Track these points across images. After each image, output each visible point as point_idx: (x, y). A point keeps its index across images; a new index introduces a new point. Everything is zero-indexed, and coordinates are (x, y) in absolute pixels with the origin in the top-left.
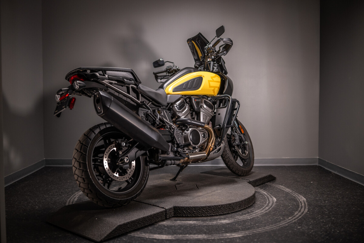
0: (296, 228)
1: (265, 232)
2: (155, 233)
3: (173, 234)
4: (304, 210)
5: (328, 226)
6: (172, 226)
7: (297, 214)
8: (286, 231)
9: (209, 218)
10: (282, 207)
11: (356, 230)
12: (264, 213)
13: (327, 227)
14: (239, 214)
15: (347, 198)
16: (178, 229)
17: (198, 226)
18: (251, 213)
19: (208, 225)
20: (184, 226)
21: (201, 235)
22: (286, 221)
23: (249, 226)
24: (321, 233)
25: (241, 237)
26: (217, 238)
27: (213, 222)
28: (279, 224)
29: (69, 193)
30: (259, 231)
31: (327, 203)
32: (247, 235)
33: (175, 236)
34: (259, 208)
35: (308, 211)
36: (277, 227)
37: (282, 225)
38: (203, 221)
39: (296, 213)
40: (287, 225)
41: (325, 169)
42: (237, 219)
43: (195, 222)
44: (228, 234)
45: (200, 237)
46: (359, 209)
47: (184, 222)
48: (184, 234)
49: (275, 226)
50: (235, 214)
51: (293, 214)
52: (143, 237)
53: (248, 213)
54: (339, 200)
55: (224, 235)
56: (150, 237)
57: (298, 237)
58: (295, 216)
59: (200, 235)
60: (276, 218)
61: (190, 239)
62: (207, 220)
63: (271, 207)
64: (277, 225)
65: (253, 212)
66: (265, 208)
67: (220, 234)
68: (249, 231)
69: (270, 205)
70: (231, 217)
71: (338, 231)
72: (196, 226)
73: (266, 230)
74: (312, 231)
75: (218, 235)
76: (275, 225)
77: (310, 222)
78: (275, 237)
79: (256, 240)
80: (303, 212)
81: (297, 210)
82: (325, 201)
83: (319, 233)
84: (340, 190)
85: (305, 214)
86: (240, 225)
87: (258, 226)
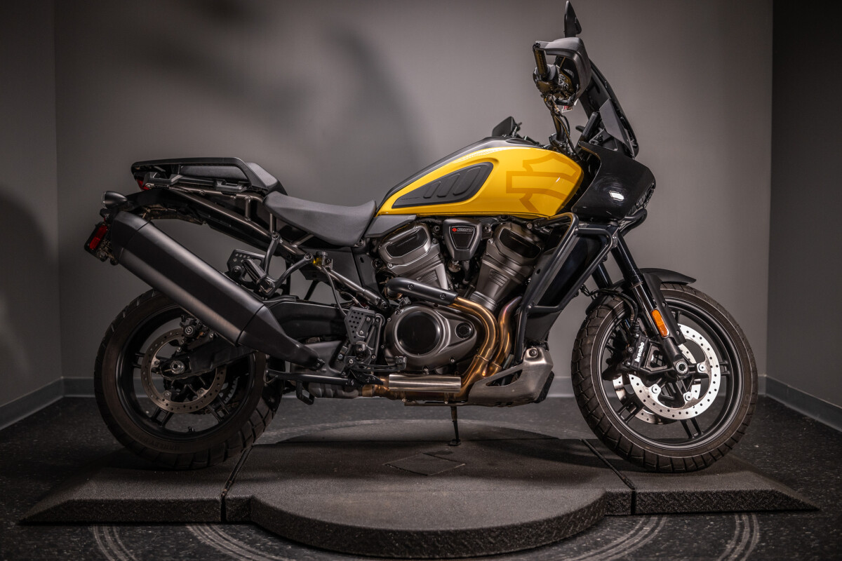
4: (751, 536)
14: (572, 549)
18: (605, 548)
35: (763, 539)
41: (786, 407)
50: (560, 549)
53: (597, 544)
65: (609, 541)
66: (641, 529)
81: (730, 537)
84: (836, 471)
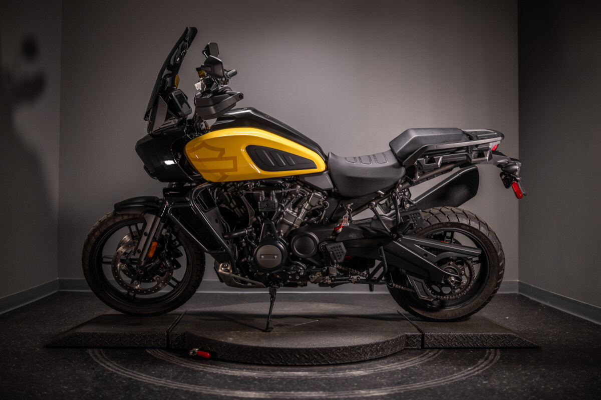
0: (479, 383)
1: (426, 389)
2: (237, 389)
3: (268, 391)
5: (535, 381)
6: (266, 379)
7: (482, 363)
8: (462, 387)
9: (332, 368)
11: (583, 386)
12: (425, 361)
13: (533, 383)
14: (383, 362)
16: (276, 383)
17: (311, 379)
18: (404, 362)
19: (329, 378)
20: (288, 378)
21: (317, 393)
22: (463, 373)
23: (399, 379)
24: (522, 391)
25: (385, 395)
26: (344, 397)
27: (339, 374)
28: (451, 377)
30: (416, 388)
32: (396, 393)
33: (272, 394)
36: (447, 381)
37: (456, 379)
38: (321, 372)
39: (480, 362)
40: (464, 378)
41: (530, 299)
42: (379, 370)
43: (307, 373)
44: (362, 392)
45: (314, 395)
47: (287, 373)
48: (288, 391)
49: (443, 381)
50: (376, 362)
51: (476, 363)
52: (216, 394)
55: (357, 392)
56: (228, 395)
57: (482, 397)
58: (477, 366)
59: (314, 393)
60: (446, 369)
62: (327, 371)
63: (437, 352)
64: (448, 378)
67: (349, 391)
68: (399, 387)
69: (436, 350)
70: (370, 366)
71: (552, 388)
72: (308, 379)
73: (428, 385)
74: (507, 388)
75: (346, 393)
76: (444, 379)
77: (505, 375)
78: (443, 396)
80: (492, 360)
83: (520, 390)
84: (555, 329)
85: (495, 364)
86: (384, 378)
87: (415, 379)
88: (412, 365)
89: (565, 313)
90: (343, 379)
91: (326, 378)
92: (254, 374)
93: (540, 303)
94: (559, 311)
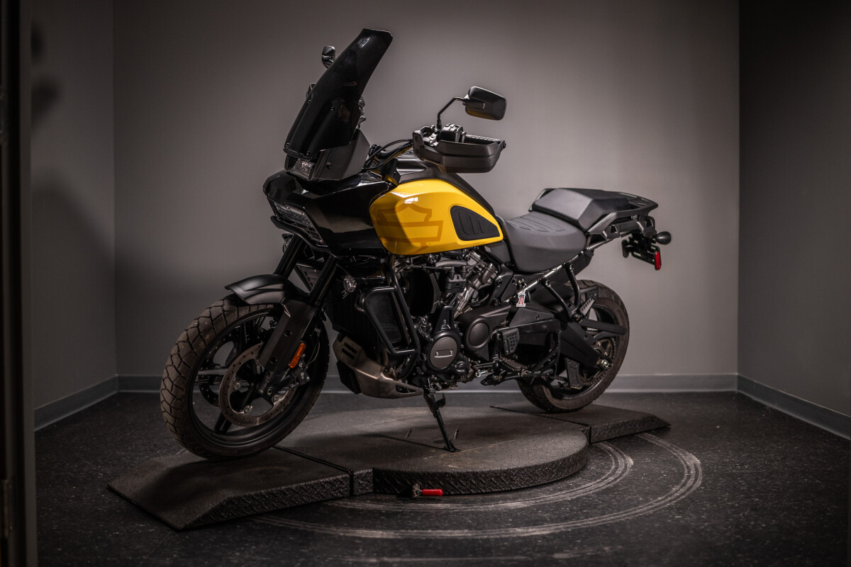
0: (670, 519)
1: (601, 526)
2: (359, 527)
3: (398, 529)
4: (694, 483)
5: (744, 515)
6: (396, 513)
7: (677, 491)
8: (647, 524)
9: (480, 497)
10: (646, 476)
11: (805, 522)
12: (603, 488)
13: (740, 517)
15: (793, 459)
16: (409, 519)
17: (454, 513)
18: (575, 489)
19: (477, 512)
20: (424, 512)
21: (460, 531)
22: (651, 505)
23: (567, 513)
24: (725, 529)
25: (547, 534)
26: (495, 536)
27: (489, 506)
28: (635, 510)
29: (171, 446)
30: (588, 525)
31: (747, 469)
32: (562, 532)
33: (403, 533)
34: (592, 478)
35: (703, 484)
36: (628, 516)
37: (640, 513)
38: (467, 503)
39: (674, 489)
40: (651, 512)
41: (752, 400)
42: (542, 500)
43: (448, 505)
44: (519, 530)
45: (457, 535)
46: (817, 481)
48: (423, 529)
49: (624, 515)
50: (538, 490)
51: (668, 492)
52: (333, 533)
54: (776, 463)
55: (511, 530)
56: (347, 535)
57: (672, 536)
58: (671, 496)
59: (457, 531)
60: (629, 499)
61: (435, 539)
62: (474, 502)
63: (620, 476)
64: (631, 511)
66: (607, 478)
67: (502, 529)
68: (565, 523)
69: (619, 472)
70: (530, 495)
71: (764, 525)
72: (450, 514)
73: (603, 521)
74: (706, 524)
75: (497, 531)
76: (625, 513)
77: (705, 507)
78: (621, 535)
79: (579, 541)
80: (691, 487)
81: (677, 484)
82: (742, 465)
83: (722, 528)
85: (695, 491)
86: (547, 512)
87: (587, 513)
88: (585, 494)
89: (797, 419)
90: (494, 513)
91: (472, 512)
92: (380, 507)
93: (765, 406)
94: (790, 417)
